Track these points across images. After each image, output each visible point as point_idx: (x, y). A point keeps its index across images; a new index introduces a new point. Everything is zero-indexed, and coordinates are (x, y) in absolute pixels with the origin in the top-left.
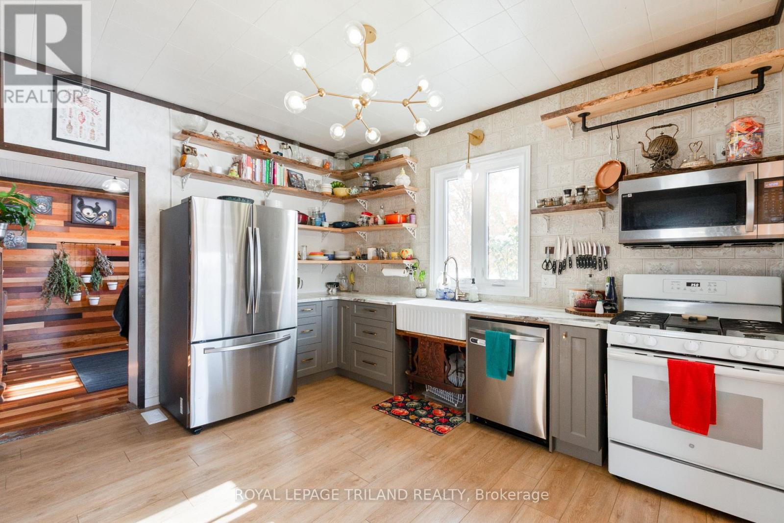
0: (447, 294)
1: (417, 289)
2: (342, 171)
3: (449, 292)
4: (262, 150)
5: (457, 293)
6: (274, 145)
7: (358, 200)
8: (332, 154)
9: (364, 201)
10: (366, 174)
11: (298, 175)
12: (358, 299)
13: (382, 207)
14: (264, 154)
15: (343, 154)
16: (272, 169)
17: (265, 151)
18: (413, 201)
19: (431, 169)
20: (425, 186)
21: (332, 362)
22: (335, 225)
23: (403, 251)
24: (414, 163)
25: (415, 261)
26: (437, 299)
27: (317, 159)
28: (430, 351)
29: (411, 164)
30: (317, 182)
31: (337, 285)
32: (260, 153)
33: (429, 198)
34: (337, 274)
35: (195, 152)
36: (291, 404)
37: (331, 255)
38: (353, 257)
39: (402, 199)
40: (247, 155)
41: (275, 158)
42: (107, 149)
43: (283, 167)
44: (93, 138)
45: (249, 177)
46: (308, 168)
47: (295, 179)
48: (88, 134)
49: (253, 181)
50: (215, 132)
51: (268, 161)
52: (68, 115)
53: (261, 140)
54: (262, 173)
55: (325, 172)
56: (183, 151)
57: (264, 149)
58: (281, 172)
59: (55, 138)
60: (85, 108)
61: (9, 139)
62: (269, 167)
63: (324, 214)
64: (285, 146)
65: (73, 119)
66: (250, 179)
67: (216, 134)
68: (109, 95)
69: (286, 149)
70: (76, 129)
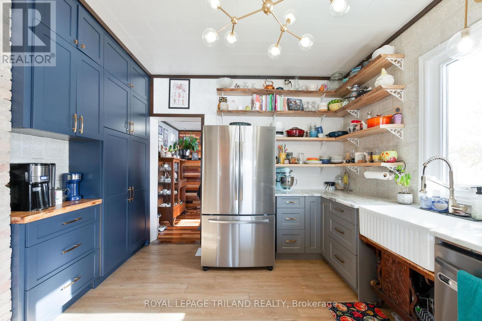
0: (435, 204)
1: (399, 195)
2: (335, 90)
3: (439, 202)
4: (269, 89)
5: (451, 204)
6: (278, 83)
7: (349, 111)
8: (328, 78)
9: (356, 111)
10: (355, 86)
11: (297, 101)
12: (332, 198)
13: (369, 113)
14: (270, 91)
15: (337, 75)
16: (274, 100)
17: (271, 89)
18: (400, 101)
19: (420, 59)
20: (413, 80)
21: (315, 248)
22: (331, 135)
23: (383, 154)
24: (399, 59)
25: (401, 164)
26: (421, 208)
27: (314, 85)
28: (394, 269)
29: (395, 61)
30: (313, 103)
31: (333, 184)
32: (267, 91)
33: (417, 93)
34: (336, 175)
35: (226, 100)
36: (269, 272)
37: (327, 160)
38: (344, 161)
39: (389, 101)
40: (257, 95)
41: (276, 92)
42: (188, 108)
43: (283, 97)
44: (183, 104)
45: (257, 108)
46: (304, 94)
47: (293, 104)
48: (181, 102)
49: (259, 111)
50: (236, 85)
51: (271, 95)
52: (174, 95)
53: (269, 82)
54: (266, 105)
55: (320, 94)
56: (219, 101)
57: (270, 88)
58: (281, 101)
59: (169, 108)
60: (181, 90)
61: (155, 112)
62: (272, 99)
63: (321, 127)
64: (287, 82)
65: (176, 96)
66: (258, 110)
67: (237, 86)
68: (189, 80)
69: (288, 84)
70: (177, 101)
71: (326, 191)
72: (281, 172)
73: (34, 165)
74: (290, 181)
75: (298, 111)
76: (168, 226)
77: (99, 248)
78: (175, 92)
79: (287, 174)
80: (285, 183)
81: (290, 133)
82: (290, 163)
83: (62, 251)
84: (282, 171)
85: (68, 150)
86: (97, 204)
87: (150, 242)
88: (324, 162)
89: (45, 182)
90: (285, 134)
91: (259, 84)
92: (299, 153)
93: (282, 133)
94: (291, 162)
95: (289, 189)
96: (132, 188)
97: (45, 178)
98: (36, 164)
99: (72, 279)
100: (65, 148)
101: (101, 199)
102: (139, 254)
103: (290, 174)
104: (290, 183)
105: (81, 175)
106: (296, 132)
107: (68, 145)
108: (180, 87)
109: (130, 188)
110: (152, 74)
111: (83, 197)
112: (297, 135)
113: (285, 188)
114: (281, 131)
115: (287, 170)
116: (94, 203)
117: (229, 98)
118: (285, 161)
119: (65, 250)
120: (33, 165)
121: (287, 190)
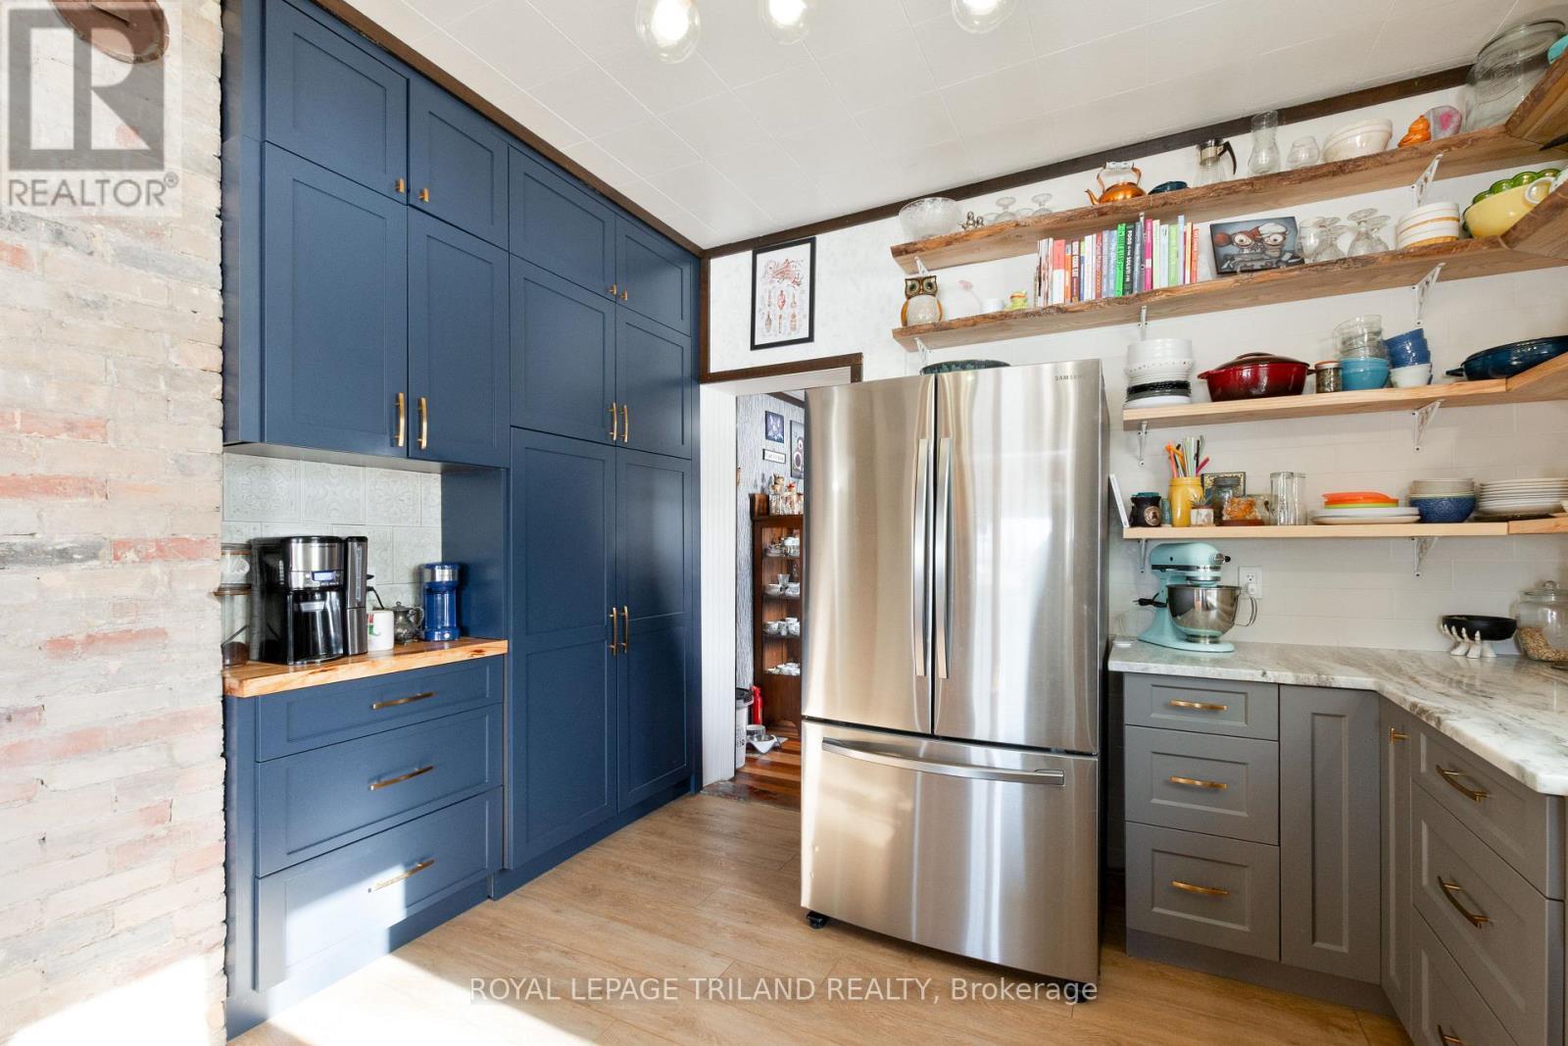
2: (1506, 120)
4: (1115, 202)
11: (1268, 228)
12: (1423, 711)
16: (1138, 246)
17: (1124, 199)
22: (1474, 367)
30: (1366, 219)
31: (1499, 628)
32: (1105, 214)
35: (931, 286)
40: (1055, 240)
41: (1147, 208)
42: (810, 339)
43: (1182, 225)
44: (794, 328)
45: (1058, 297)
46: (1304, 185)
47: (1241, 246)
48: (788, 324)
49: (1068, 304)
50: (969, 218)
51: (1122, 227)
52: (767, 303)
53: (1115, 174)
54: (1099, 274)
55: (1406, 165)
56: (906, 295)
57: (1120, 197)
58: (1173, 242)
59: (754, 347)
60: (787, 282)
61: (715, 367)
62: (1126, 245)
63: (1417, 337)
64: (1211, 151)
65: (772, 307)
66: (1062, 301)
67: (971, 222)
68: (813, 242)
69: (1217, 159)
70: (775, 323)
71: (1456, 662)
72: (1172, 563)
73: (301, 540)
74: (1215, 604)
75: (1268, 272)
76: (790, 739)
77: (503, 786)
78: (770, 292)
79: (1204, 574)
80: (1189, 614)
81: (1223, 384)
82: (1219, 521)
83: (371, 780)
84: (1179, 556)
85: (439, 500)
86: (489, 653)
87: (702, 784)
88: (1427, 512)
89: (331, 588)
90: (1200, 389)
91: (1069, 194)
92: (1273, 475)
93: (1181, 387)
94: (1224, 518)
95: (1214, 640)
96: (620, 610)
97: (328, 576)
98: (307, 540)
99: (407, 865)
100: (429, 493)
101: (506, 641)
102: (658, 819)
103: (1216, 574)
104: (1213, 614)
105: (457, 567)
106: (1256, 378)
107: (438, 484)
108: (783, 273)
109: (614, 609)
110: (704, 248)
111: (463, 631)
112: (1263, 390)
113: (1192, 638)
114: (1174, 380)
115: (1201, 557)
116: (480, 651)
117: (944, 278)
118: (1194, 512)
119: (383, 780)
120: (298, 542)
121: (1204, 646)
